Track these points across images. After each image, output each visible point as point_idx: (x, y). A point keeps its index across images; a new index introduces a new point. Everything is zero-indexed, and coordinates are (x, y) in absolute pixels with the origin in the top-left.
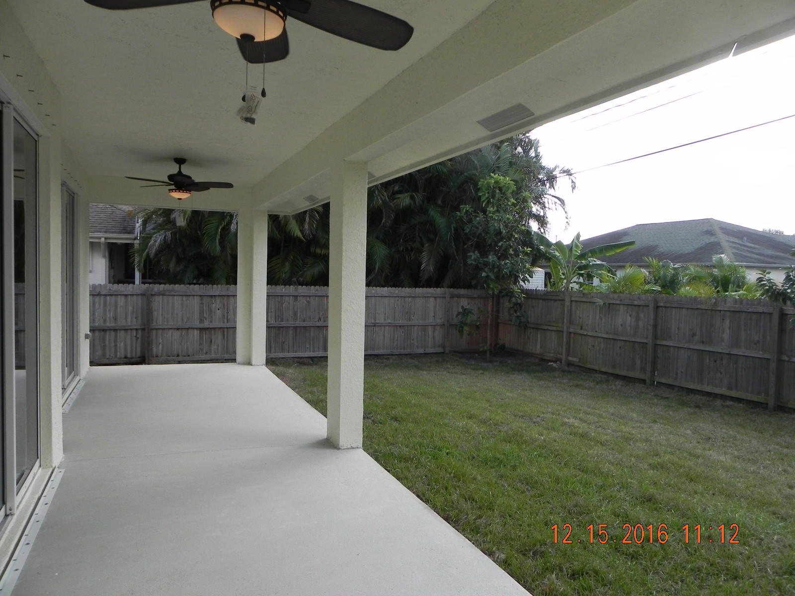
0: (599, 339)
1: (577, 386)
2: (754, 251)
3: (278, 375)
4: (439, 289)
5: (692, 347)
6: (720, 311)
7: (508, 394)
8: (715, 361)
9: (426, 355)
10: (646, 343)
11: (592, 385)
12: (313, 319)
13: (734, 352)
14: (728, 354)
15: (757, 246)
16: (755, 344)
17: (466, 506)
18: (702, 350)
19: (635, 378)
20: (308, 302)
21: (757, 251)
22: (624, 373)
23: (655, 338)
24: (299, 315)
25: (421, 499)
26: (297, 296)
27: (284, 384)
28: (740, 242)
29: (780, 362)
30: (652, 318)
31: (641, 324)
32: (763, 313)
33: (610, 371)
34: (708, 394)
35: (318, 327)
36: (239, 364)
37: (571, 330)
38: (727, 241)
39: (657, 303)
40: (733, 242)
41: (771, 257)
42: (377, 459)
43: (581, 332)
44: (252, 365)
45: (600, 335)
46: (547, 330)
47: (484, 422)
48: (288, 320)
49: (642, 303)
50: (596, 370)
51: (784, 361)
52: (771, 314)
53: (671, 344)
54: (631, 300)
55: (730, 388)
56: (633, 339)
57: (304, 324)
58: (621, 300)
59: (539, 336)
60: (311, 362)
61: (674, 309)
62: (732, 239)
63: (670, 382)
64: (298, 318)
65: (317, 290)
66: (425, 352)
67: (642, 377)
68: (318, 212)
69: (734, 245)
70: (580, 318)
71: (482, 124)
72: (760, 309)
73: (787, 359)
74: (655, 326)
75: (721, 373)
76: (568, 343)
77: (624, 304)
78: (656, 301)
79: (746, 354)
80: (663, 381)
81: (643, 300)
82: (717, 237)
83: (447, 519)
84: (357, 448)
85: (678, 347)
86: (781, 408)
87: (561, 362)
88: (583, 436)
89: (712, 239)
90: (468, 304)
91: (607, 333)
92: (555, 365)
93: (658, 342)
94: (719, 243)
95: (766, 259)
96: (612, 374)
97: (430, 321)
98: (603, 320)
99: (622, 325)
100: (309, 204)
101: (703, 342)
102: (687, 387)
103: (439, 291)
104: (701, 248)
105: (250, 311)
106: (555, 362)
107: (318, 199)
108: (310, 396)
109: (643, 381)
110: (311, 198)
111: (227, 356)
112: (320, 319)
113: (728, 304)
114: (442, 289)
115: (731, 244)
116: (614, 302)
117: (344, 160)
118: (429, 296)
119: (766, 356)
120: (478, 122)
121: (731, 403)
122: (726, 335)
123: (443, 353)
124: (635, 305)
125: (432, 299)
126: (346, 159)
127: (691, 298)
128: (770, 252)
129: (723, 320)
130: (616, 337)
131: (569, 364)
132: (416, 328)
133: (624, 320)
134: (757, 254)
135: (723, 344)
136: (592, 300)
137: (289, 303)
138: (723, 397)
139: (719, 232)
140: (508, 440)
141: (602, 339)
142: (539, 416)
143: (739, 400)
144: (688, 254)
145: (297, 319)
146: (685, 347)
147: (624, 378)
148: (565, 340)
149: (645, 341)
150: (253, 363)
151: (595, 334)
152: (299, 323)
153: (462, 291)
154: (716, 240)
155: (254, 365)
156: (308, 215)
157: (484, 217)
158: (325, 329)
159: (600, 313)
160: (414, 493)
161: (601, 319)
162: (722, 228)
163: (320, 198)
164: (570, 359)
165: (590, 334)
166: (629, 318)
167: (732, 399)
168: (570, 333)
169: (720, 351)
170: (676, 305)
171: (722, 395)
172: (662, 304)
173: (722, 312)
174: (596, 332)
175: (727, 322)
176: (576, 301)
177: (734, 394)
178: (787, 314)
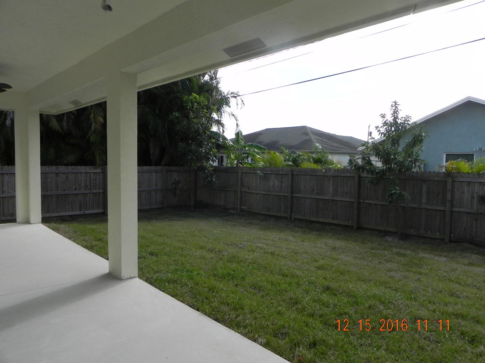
0: (260, 195)
1: (250, 223)
2: (328, 144)
3: (53, 229)
4: (158, 167)
5: (313, 197)
6: (327, 176)
7: (215, 231)
8: (325, 204)
9: (151, 209)
10: (287, 196)
11: (258, 222)
12: (71, 188)
13: (335, 199)
14: (332, 200)
15: (329, 142)
16: (346, 194)
17: (225, 308)
18: (318, 199)
19: (281, 217)
20: (67, 177)
21: (329, 144)
22: (275, 214)
23: (292, 192)
24: (60, 186)
25: (193, 308)
26: (58, 173)
27: (61, 236)
28: (321, 139)
29: (359, 203)
30: (290, 181)
31: (284, 185)
32: (350, 176)
33: (267, 213)
34: (322, 223)
35: (75, 194)
36: (19, 223)
37: (243, 190)
38: (315, 138)
39: (293, 172)
40: (318, 139)
41: (336, 147)
42: (151, 283)
43: (249, 191)
44: (30, 224)
45: (260, 192)
46: (228, 190)
47: (211, 251)
48: (52, 190)
49: (284, 173)
50: (258, 213)
51: (361, 202)
52: (354, 177)
53: (301, 196)
54: (278, 171)
55: (333, 219)
56: (279, 194)
57: (65, 192)
58: (272, 171)
59: (223, 195)
60: (70, 219)
61: (302, 176)
62: (317, 137)
63: (301, 217)
64: (60, 188)
65: (73, 169)
66: (151, 208)
67: (285, 216)
68: (73, 114)
69: (318, 141)
70: (247, 182)
71: (225, 52)
72: (348, 175)
73: (362, 201)
74: (292, 186)
75: (328, 211)
76: (241, 198)
77: (274, 174)
78: (292, 172)
79: (341, 200)
80: (297, 217)
81: (285, 171)
82: (309, 136)
83: (217, 320)
84: (135, 277)
85: (305, 197)
86: (360, 228)
87: (237, 210)
88: (272, 254)
89: (307, 138)
90: (178, 176)
91: (264, 191)
92: (233, 211)
93: (295, 195)
94: (311, 139)
95: (334, 148)
96: (268, 215)
97: (153, 187)
98: (262, 184)
99: (273, 186)
100: (74, 107)
101: (318, 194)
102: (310, 220)
103: (159, 168)
104: (301, 143)
105: (27, 184)
106: (233, 209)
107: (81, 103)
108: (85, 243)
109: (286, 218)
110: (75, 102)
111: (9, 218)
112: (76, 189)
113: (331, 172)
114: (161, 167)
115: (317, 140)
116: (268, 172)
117: (120, 71)
118: (152, 171)
119: (352, 200)
120: (223, 49)
121: (335, 227)
122: (331, 190)
123: (162, 208)
124: (280, 174)
125: (154, 174)
126: (121, 71)
127: (311, 169)
128: (335, 145)
129: (329, 181)
130: (269, 193)
131: (242, 210)
132: (144, 192)
133: (274, 182)
134: (330, 146)
135: (329, 194)
136: (255, 172)
137: (52, 178)
138: (330, 224)
139: (310, 133)
140: (230, 261)
141: (261, 195)
142: (241, 244)
143: (338, 225)
144: (296, 145)
145: (58, 190)
146: (309, 197)
147: (275, 217)
148: (239, 196)
149: (286, 195)
150: (31, 222)
151: (257, 192)
152: (60, 192)
153: (174, 168)
154: (309, 138)
155: (32, 224)
156: (65, 116)
157: (188, 121)
158: (80, 196)
159: (259, 179)
160: (186, 304)
161: (261, 183)
162: (311, 131)
163: (83, 102)
164: (242, 207)
165: (254, 192)
166: (277, 182)
167: (334, 225)
168: (242, 192)
169: (328, 198)
170: (303, 174)
171: (329, 223)
172: (295, 173)
173: (328, 177)
174: (257, 190)
175: (331, 182)
176: (245, 173)
177: (335, 222)
178: (362, 177)
